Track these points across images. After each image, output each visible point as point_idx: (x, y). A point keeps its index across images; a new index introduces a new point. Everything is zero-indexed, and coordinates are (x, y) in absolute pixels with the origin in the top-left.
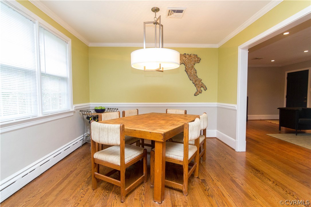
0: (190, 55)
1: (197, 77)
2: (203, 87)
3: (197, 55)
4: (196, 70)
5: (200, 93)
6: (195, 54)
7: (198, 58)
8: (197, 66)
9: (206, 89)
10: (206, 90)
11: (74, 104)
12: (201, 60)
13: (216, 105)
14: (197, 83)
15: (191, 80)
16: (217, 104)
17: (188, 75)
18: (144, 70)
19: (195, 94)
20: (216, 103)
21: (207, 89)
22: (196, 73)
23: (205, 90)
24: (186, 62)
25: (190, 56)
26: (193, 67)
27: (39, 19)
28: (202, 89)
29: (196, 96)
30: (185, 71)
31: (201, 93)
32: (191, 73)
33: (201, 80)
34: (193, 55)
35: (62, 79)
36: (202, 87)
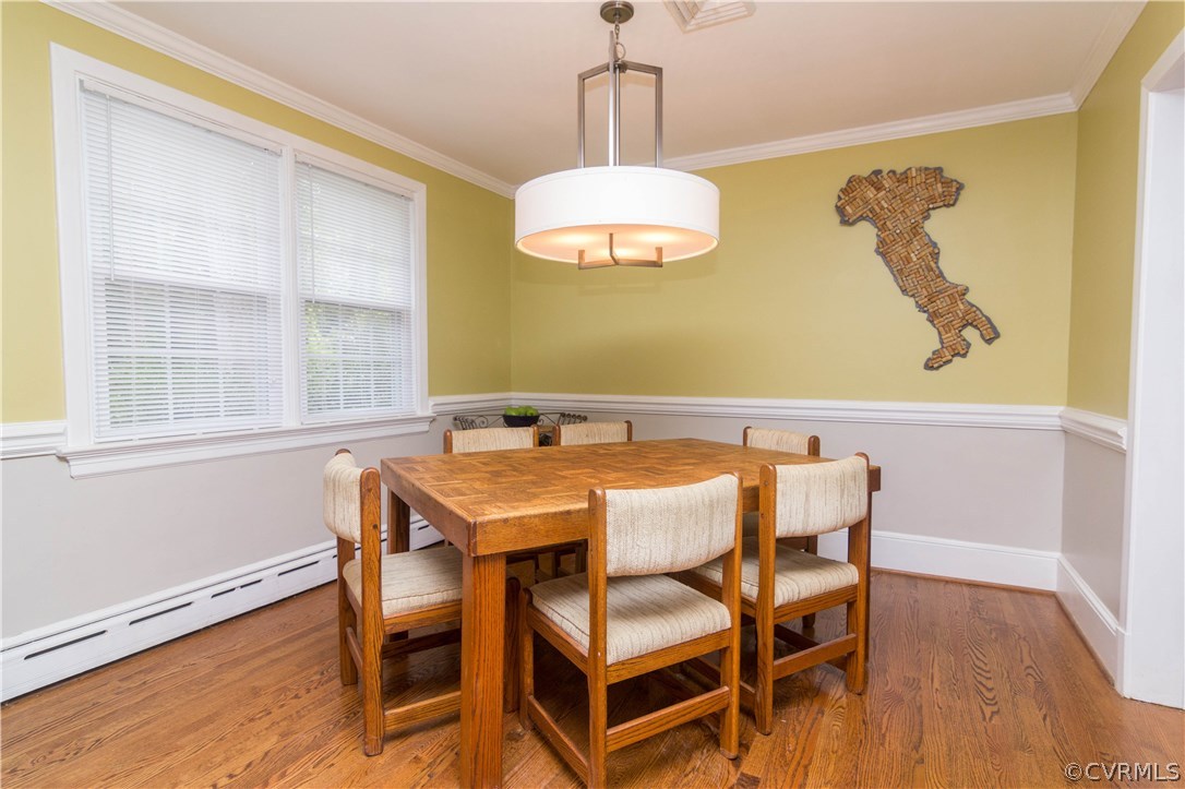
0: (901, 174)
1: (941, 275)
2: (976, 327)
3: (940, 170)
4: (935, 245)
5: (958, 354)
6: (932, 165)
7: (947, 183)
8: (939, 226)
9: (991, 335)
10: (996, 342)
11: (432, 393)
12: (962, 192)
13: (1057, 422)
14: (941, 304)
15: (904, 291)
16: (1060, 417)
17: (892, 272)
18: (577, 262)
19: (929, 359)
20: (1059, 409)
21: (997, 335)
22: (936, 256)
23: (989, 341)
24: (882, 208)
25: (903, 178)
26: (916, 230)
27: (292, 142)
28: (970, 334)
29: (932, 368)
30: (875, 254)
31: (964, 356)
32: (908, 260)
33: (967, 289)
34: (919, 170)
35: (396, 315)
36: (971, 324)
